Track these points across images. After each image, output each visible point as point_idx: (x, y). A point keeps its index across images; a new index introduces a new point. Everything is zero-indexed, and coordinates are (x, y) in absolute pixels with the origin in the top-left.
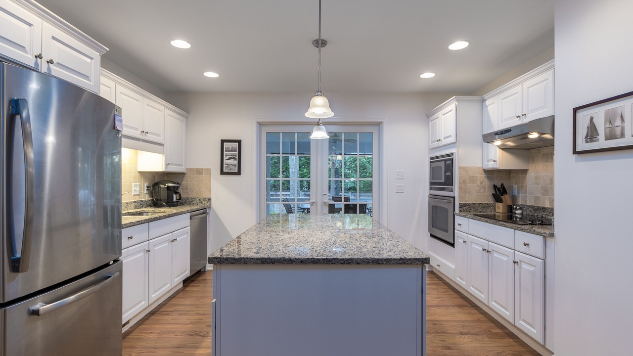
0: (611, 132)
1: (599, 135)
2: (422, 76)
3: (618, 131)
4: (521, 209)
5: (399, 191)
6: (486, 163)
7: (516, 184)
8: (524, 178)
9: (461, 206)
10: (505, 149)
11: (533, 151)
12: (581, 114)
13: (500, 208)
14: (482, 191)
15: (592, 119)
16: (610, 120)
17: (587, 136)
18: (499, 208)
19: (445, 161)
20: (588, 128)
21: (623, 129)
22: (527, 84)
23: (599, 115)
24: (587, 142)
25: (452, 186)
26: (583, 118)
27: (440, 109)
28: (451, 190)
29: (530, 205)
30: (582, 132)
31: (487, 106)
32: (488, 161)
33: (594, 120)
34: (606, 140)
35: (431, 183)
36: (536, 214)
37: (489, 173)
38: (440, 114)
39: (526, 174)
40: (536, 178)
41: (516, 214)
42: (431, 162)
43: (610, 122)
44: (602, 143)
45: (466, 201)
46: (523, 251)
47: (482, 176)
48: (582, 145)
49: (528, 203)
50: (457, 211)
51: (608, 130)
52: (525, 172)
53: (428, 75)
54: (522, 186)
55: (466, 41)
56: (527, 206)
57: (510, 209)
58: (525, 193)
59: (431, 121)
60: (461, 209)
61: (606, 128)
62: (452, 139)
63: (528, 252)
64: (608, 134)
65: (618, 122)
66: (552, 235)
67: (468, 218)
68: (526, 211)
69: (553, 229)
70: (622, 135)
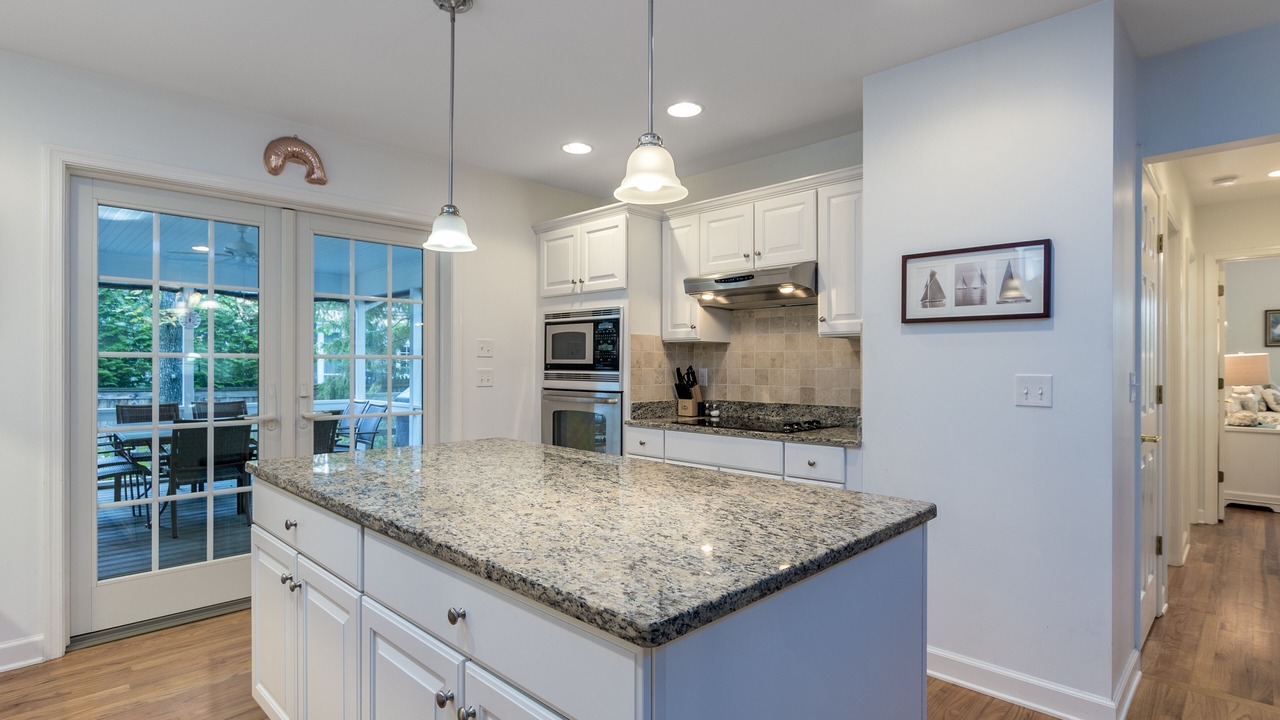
0: (964, 295)
1: (944, 298)
2: (566, 148)
3: (976, 295)
4: (717, 408)
5: (485, 383)
6: (670, 330)
7: (704, 367)
8: (722, 357)
9: (636, 408)
10: (709, 308)
11: (740, 314)
12: (911, 265)
13: (688, 407)
14: (661, 379)
15: (933, 275)
16: (963, 278)
17: (925, 298)
18: (685, 408)
19: (596, 323)
20: (927, 286)
21: (983, 293)
22: (760, 205)
23: (947, 271)
24: (924, 306)
25: (618, 370)
26: (919, 273)
27: (579, 220)
28: (616, 379)
29: (734, 400)
30: (916, 292)
31: (672, 229)
32: (675, 326)
33: (937, 276)
34: (956, 305)
35: (548, 367)
36: (746, 415)
37: (671, 347)
38: (579, 229)
39: (726, 350)
40: (744, 357)
41: (710, 416)
42: (547, 324)
43: (964, 281)
44: (949, 309)
45: (640, 398)
46: (803, 475)
47: (660, 353)
48: (915, 310)
49: (729, 398)
50: (627, 417)
51: (960, 293)
52: (722, 346)
53: (577, 148)
54: (717, 371)
55: (697, 103)
56: (729, 403)
57: (702, 409)
58: (724, 381)
59: (547, 241)
60: (635, 414)
61: (956, 289)
62: (618, 282)
63: (813, 476)
64: (961, 298)
65: (976, 283)
66: (859, 445)
67: (664, 429)
68: (728, 411)
69: (861, 434)
70: (983, 301)
